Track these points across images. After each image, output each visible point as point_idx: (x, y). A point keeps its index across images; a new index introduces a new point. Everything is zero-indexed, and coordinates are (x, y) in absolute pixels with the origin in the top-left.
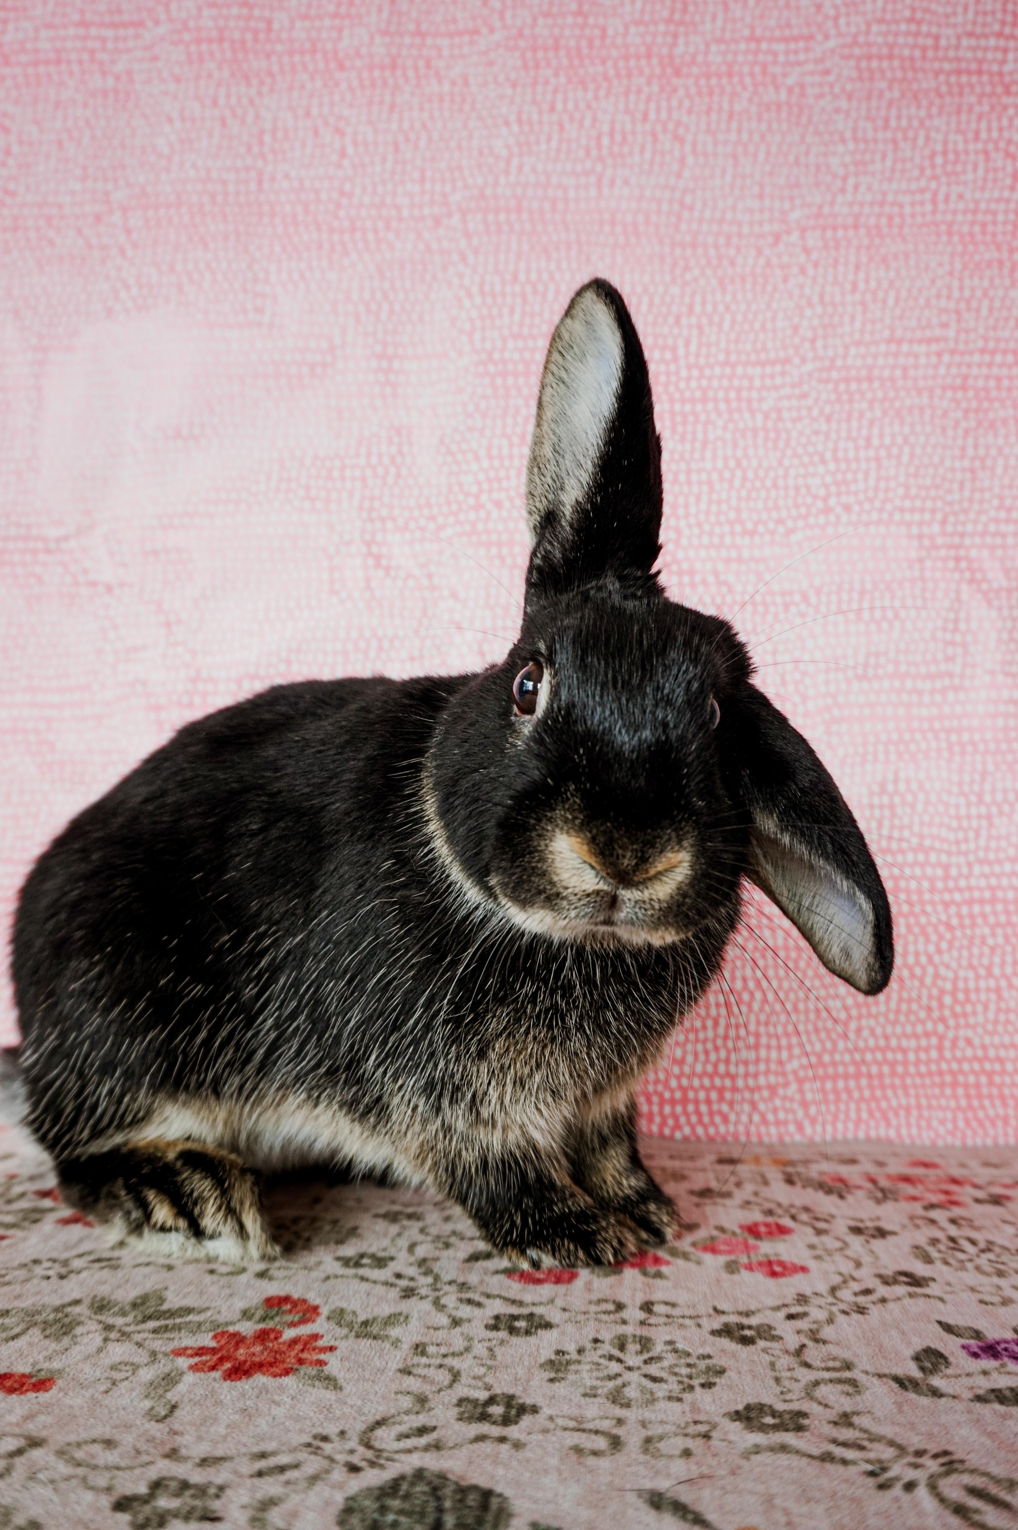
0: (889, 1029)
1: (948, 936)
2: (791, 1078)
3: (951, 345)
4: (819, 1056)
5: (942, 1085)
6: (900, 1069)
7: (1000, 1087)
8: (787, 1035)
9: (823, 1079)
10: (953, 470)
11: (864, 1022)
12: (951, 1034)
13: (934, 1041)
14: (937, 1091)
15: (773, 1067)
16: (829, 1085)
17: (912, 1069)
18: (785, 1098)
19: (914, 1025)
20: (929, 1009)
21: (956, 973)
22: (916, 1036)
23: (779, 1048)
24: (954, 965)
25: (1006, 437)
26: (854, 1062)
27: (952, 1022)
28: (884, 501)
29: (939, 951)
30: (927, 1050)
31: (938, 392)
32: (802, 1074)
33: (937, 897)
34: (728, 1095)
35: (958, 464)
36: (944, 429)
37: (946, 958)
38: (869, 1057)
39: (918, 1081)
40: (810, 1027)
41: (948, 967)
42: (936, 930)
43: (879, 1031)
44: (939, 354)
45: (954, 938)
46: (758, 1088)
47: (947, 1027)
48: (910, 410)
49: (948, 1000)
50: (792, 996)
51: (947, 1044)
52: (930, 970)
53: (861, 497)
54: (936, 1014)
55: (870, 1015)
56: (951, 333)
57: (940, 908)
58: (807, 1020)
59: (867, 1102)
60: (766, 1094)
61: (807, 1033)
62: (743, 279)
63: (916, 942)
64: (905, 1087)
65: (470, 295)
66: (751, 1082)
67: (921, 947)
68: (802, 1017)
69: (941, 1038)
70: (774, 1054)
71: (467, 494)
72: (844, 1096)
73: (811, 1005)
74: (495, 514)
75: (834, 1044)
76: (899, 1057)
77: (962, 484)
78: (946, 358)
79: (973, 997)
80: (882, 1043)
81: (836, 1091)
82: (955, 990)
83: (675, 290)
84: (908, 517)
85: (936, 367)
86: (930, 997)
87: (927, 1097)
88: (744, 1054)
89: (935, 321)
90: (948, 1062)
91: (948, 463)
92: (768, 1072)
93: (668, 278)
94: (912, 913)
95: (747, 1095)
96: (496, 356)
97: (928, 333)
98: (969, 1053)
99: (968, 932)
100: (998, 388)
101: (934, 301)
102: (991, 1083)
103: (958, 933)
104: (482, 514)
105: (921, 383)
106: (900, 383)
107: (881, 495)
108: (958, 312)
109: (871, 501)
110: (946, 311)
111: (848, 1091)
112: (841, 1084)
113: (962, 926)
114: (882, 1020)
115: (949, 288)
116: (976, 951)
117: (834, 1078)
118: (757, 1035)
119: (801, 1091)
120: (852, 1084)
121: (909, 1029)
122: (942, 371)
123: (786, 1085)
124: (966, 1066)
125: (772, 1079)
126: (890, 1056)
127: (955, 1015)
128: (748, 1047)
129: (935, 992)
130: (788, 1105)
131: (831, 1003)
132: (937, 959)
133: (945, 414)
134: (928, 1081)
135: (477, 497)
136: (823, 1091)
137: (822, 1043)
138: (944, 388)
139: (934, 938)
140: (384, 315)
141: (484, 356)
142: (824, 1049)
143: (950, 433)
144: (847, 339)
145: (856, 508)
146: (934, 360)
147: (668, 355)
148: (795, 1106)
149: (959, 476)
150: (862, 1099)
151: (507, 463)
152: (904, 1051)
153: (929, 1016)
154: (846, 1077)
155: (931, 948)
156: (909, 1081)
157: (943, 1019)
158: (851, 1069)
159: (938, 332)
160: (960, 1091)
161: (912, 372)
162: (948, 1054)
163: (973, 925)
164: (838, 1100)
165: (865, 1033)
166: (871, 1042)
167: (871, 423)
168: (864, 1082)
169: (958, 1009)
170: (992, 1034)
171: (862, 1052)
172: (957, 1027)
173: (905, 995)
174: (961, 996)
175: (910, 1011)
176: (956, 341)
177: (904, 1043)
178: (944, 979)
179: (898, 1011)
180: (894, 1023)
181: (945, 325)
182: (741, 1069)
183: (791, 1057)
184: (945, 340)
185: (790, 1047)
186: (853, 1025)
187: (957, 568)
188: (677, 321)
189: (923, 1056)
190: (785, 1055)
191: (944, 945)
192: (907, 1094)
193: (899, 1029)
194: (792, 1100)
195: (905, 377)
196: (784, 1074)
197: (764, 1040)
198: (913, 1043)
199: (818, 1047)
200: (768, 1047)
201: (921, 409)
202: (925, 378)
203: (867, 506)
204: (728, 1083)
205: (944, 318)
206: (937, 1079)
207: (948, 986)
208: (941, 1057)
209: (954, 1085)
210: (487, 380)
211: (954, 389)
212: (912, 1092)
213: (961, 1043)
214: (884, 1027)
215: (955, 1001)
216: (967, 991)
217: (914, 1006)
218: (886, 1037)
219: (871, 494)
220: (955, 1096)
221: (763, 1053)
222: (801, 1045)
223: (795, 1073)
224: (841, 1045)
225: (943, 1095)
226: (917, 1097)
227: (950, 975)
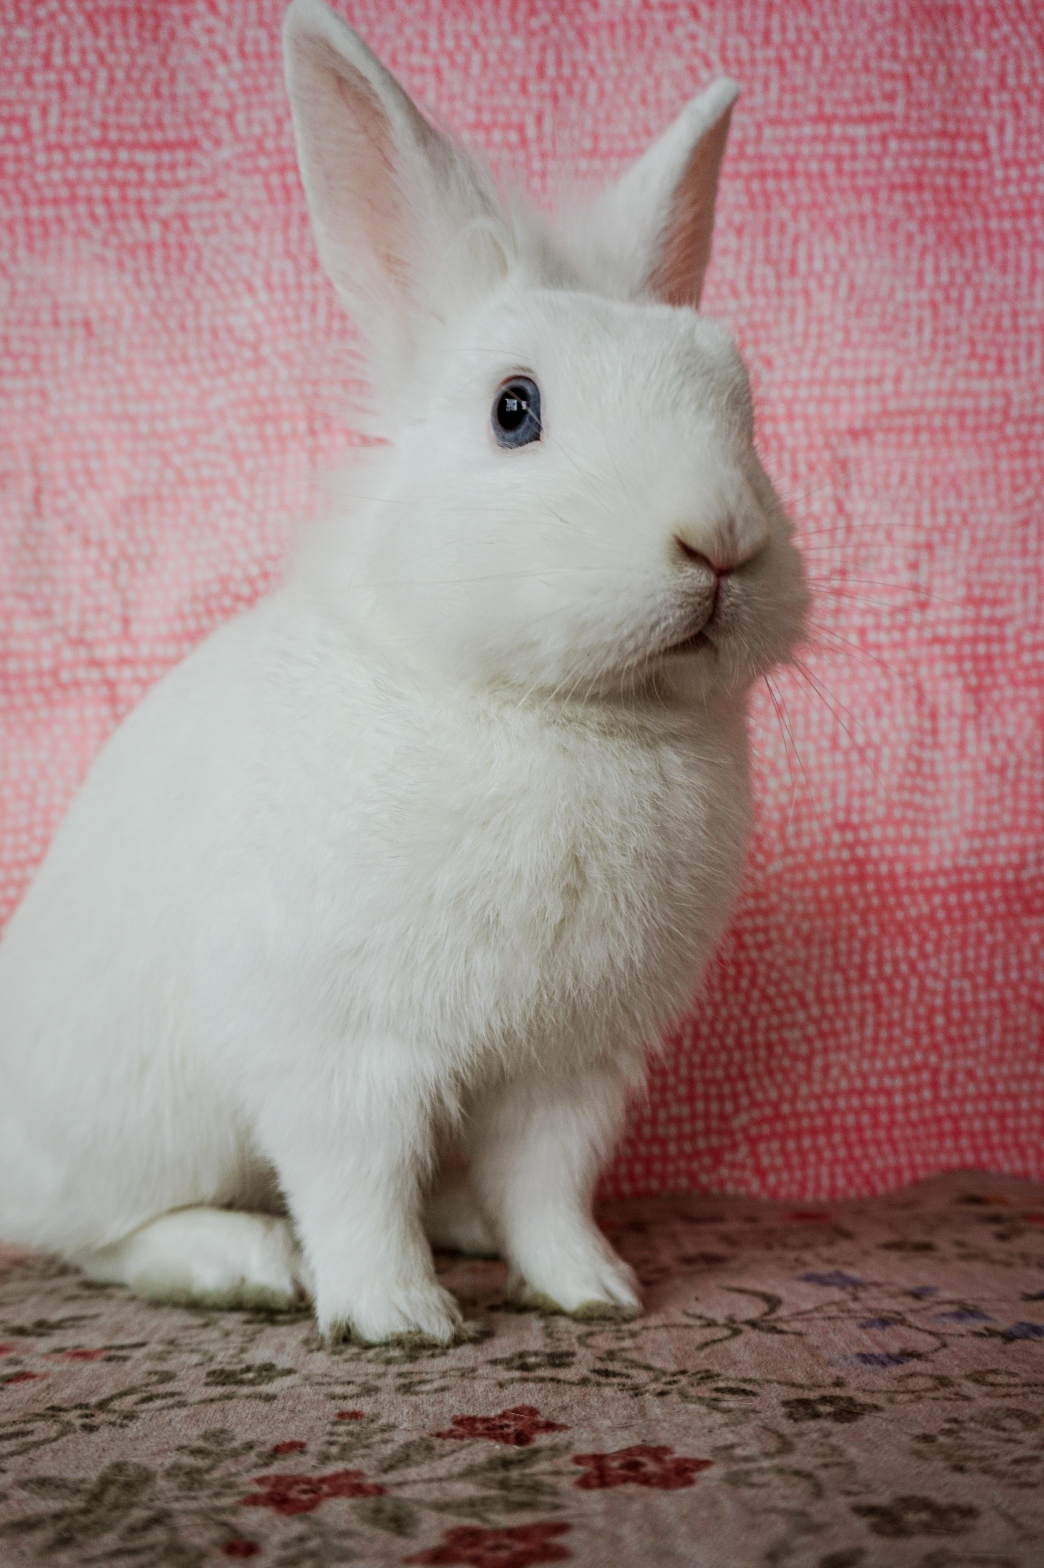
0: (866, 1065)
1: (933, 934)
2: (739, 1137)
3: (899, 125)
4: (776, 1106)
5: (941, 1135)
6: (884, 1118)
7: (1016, 1132)
8: (730, 1079)
9: (783, 1137)
10: (907, 305)
11: (833, 1057)
12: (947, 1065)
13: (926, 1076)
14: (934, 1144)
15: (714, 1123)
16: (791, 1145)
17: (900, 1117)
18: (733, 1165)
19: (898, 1057)
20: (916, 1035)
21: (947, 983)
22: (903, 1072)
23: (721, 1098)
24: (944, 972)
25: (976, 256)
26: (822, 1111)
27: (946, 1049)
28: (819, 351)
29: (924, 956)
30: (918, 1089)
31: (883, 195)
32: (753, 1131)
33: (915, 884)
34: (657, 1167)
35: (913, 297)
36: (893, 247)
37: (933, 964)
38: (842, 1103)
39: (909, 1132)
40: (761, 1067)
41: (936, 975)
42: (918, 929)
43: (853, 1068)
44: (884, 139)
45: (941, 937)
46: (697, 1154)
47: (941, 1057)
48: (848, 220)
49: (939, 1020)
50: (733, 1027)
51: (943, 1079)
52: (914, 982)
53: (786, 346)
54: (925, 1040)
55: (839, 1048)
56: (899, 108)
57: (921, 898)
58: (756, 1059)
59: (844, 1163)
60: (707, 1161)
61: (757, 1075)
62: (612, 26)
63: (893, 946)
64: (892, 1141)
65: (225, 58)
66: (687, 1147)
67: (900, 952)
68: (749, 1054)
69: (935, 1071)
70: (714, 1107)
71: (241, 343)
72: (812, 1158)
73: (760, 1037)
74: (283, 373)
75: (795, 1089)
76: (882, 1101)
77: (920, 324)
78: (893, 145)
79: (972, 1014)
80: (858, 1084)
81: (801, 1152)
82: (947, 1009)
83: (517, 43)
84: (849, 373)
85: (879, 159)
86: (917, 1018)
87: (924, 1153)
88: (675, 1110)
89: (876, 92)
90: (947, 1103)
91: (900, 295)
92: (707, 1132)
93: (506, 25)
94: (884, 906)
95: (683, 1164)
96: (269, 144)
97: (867, 109)
98: (971, 1089)
99: (959, 929)
100: (964, 187)
101: (873, 64)
102: (1003, 1129)
103: (947, 930)
104: (265, 373)
105: (861, 182)
106: (832, 181)
107: (813, 343)
108: (907, 77)
109: (799, 351)
110: (892, 76)
111: (817, 1151)
112: (807, 1142)
113: (950, 920)
114: (856, 1053)
115: (894, 42)
116: (971, 953)
117: (798, 1134)
118: (691, 1082)
119: (754, 1154)
120: (822, 1141)
121: (892, 1063)
122: (888, 164)
123: (734, 1147)
124: (969, 1108)
125: (715, 1141)
126: (869, 1100)
127: (950, 1040)
128: (679, 1100)
129: (922, 1010)
130: (737, 1174)
131: (787, 1034)
132: (921, 966)
133: (894, 226)
134: (921, 1131)
135: (255, 347)
136: (783, 1151)
137: (779, 1088)
138: (892, 188)
139: (915, 938)
140: (101, 86)
141: (252, 146)
142: (781, 1098)
143: (901, 253)
144: (760, 116)
145: (779, 362)
146: (877, 148)
147: (513, 137)
148: (748, 1174)
149: (915, 313)
150: (835, 1160)
151: (294, 295)
152: (889, 1093)
153: (917, 1044)
154: (813, 1132)
155: (913, 952)
156: (897, 1133)
157: (935, 1047)
158: (820, 1122)
159: (882, 107)
160: (965, 1142)
161: (847, 166)
162: (944, 1093)
163: (965, 919)
164: (804, 1165)
165: (835, 1072)
166: (844, 1084)
167: (796, 240)
168: (837, 1137)
169: (954, 1031)
170: (1000, 1061)
171: (834, 1096)
172: (954, 1056)
173: (884, 1017)
174: (956, 1014)
175: (890, 1040)
176: (907, 118)
177: (887, 1082)
178: (933, 992)
179: (876, 1040)
180: (873, 1056)
181: (890, 97)
182: (673, 1130)
183: (737, 1110)
184: (891, 117)
185: (735, 1096)
186: (818, 1061)
187: (916, 443)
188: (524, 89)
189: (913, 1098)
190: (729, 1107)
191: (929, 948)
192: (895, 1151)
193: (879, 1065)
194: (742, 1167)
195: (839, 172)
196: (731, 1133)
197: (700, 1089)
198: (898, 1082)
199: (773, 1094)
200: (707, 1097)
201: (863, 219)
202: (867, 173)
203: (794, 358)
204: (656, 1150)
205: (888, 86)
206: (933, 1128)
207: (939, 1002)
208: (937, 1099)
209: (957, 1133)
210: (258, 179)
211: (905, 188)
212: (902, 1147)
213: (961, 1077)
214: (859, 1063)
215: (949, 1021)
216: (963, 1007)
217: (897, 1032)
218: (864, 1076)
219: (799, 341)
220: (959, 1150)
221: (700, 1106)
222: (749, 1092)
223: (745, 1129)
224: (804, 1089)
225: (941, 1148)
226: (910, 1153)
227: (940, 986)
